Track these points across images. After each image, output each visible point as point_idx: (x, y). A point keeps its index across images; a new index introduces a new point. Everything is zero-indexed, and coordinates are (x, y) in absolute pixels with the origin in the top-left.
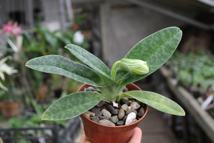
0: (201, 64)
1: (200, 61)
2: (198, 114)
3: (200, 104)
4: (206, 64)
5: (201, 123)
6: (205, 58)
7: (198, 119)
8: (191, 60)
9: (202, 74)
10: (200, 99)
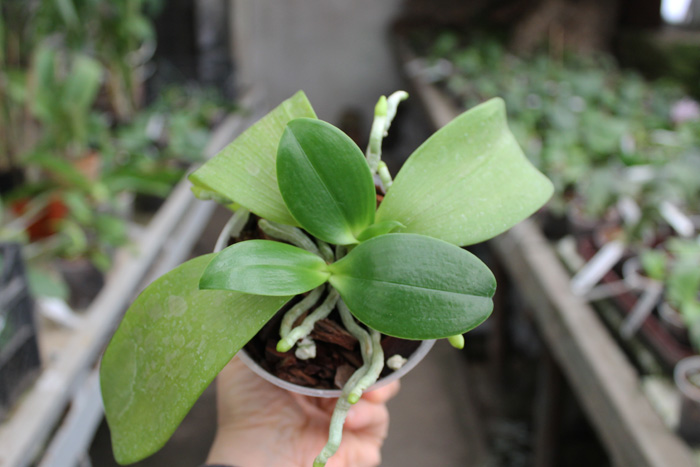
0: (578, 104)
1: (575, 91)
2: (556, 314)
3: (571, 273)
4: (596, 103)
5: (561, 351)
6: (593, 82)
7: (551, 331)
8: (546, 85)
9: (583, 145)
10: (567, 247)
